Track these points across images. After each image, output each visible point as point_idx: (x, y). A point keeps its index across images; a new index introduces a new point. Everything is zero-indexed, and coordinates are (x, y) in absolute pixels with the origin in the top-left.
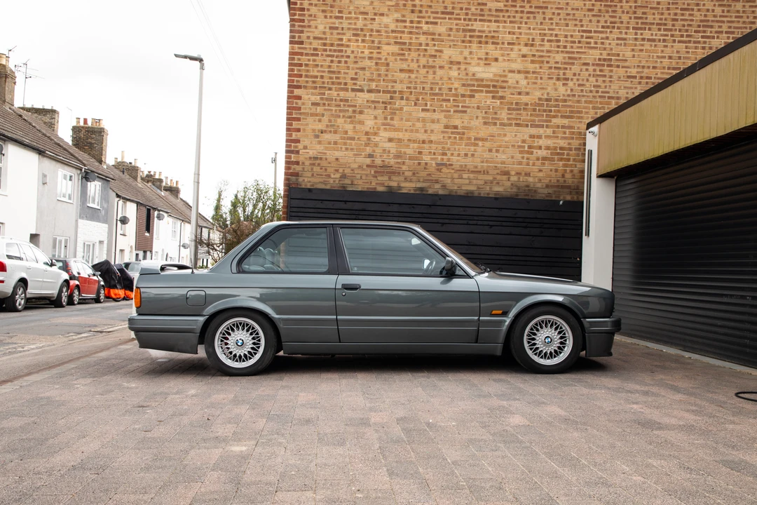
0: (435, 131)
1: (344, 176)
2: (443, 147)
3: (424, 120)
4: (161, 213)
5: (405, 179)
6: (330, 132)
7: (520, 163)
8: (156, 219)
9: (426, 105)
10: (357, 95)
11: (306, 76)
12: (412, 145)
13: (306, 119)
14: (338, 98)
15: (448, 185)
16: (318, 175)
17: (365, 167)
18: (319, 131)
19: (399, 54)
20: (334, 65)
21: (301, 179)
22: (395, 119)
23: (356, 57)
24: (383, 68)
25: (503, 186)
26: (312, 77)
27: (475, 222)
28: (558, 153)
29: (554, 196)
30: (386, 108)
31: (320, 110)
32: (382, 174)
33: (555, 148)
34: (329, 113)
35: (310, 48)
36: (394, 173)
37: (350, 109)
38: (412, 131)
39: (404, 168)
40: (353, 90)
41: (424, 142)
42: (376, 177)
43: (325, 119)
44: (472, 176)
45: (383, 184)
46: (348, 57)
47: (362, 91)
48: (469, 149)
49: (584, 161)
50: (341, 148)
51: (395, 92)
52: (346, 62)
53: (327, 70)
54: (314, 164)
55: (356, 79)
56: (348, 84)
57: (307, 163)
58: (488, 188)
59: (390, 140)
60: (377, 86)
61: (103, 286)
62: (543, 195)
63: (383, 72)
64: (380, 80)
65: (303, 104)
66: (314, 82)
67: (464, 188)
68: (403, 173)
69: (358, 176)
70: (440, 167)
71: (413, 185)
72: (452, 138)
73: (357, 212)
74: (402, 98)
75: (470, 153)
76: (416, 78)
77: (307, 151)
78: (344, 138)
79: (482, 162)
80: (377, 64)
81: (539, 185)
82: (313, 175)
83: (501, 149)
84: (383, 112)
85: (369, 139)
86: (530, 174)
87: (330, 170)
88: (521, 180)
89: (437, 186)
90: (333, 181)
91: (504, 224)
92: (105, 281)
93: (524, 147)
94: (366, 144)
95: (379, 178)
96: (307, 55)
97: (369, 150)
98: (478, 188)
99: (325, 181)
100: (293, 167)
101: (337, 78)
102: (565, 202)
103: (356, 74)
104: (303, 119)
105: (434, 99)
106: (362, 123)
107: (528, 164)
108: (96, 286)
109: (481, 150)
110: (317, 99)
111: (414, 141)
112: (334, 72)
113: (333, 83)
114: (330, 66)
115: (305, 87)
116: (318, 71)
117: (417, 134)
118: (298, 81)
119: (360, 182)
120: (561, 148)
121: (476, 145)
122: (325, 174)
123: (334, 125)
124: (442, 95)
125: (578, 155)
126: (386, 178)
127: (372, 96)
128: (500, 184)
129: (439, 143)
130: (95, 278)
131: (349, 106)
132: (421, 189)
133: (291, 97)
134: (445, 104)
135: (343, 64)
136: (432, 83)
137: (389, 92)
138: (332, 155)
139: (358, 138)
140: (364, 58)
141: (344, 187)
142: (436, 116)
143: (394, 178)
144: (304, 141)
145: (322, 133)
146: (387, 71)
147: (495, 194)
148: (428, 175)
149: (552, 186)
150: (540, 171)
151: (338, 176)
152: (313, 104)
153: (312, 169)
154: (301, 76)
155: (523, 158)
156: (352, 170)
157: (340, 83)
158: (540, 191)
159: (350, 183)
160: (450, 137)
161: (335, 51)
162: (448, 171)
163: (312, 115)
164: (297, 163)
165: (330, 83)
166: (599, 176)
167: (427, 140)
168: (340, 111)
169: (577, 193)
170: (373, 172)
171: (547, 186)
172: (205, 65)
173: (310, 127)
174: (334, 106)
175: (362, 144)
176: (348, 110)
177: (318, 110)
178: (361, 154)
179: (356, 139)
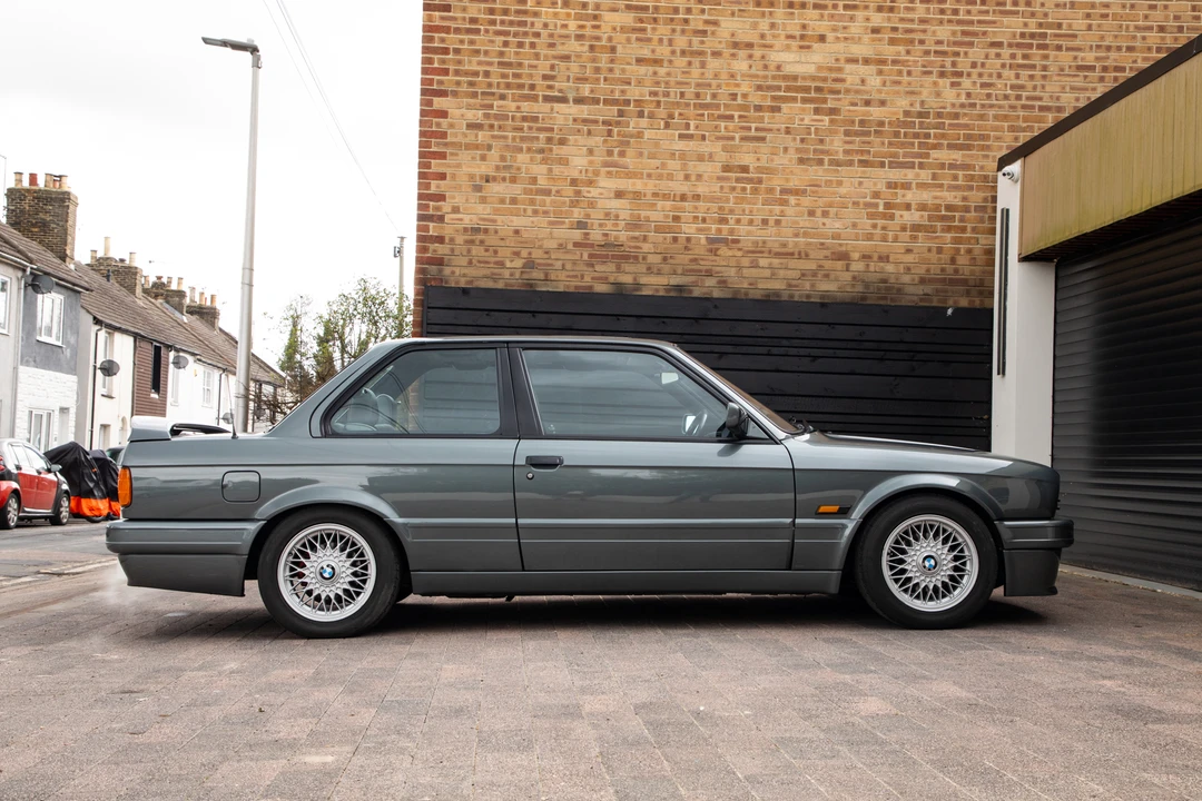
0: (705, 177)
1: (530, 264)
2: (720, 208)
3: (683, 156)
4: (181, 354)
5: (649, 269)
6: (504, 179)
7: (870, 237)
8: (171, 366)
9: (687, 126)
10: (556, 109)
11: (457, 73)
12: (660, 204)
13: (457, 155)
14: (518, 114)
15: (730, 280)
16: (479, 262)
17: (570, 246)
18: (481, 177)
19: (634, 30)
20: (511, 50)
21: (447, 271)
22: (628, 154)
23: (551, 36)
24: (605, 57)
25: (837, 280)
26: (467, 73)
27: (782, 351)
28: (943, 216)
29: (935, 299)
30: (610, 133)
31: (482, 136)
32: (604, 259)
33: (937, 208)
34: (502, 143)
35: (464, 19)
36: (626, 258)
37: (542, 136)
38: (660, 177)
39: (646, 247)
40: (547, 99)
41: (683, 198)
42: (593, 266)
43: (494, 154)
44: (776, 262)
45: (607, 278)
46: (537, 35)
47: (563, 100)
48: (771, 211)
49: (993, 231)
50: (525, 210)
51: (627, 102)
52: (533, 45)
53: (497, 60)
54: (472, 242)
55: (552, 78)
56: (538, 88)
57: (460, 239)
58: (807, 286)
59: (619, 194)
60: (592, 91)
61: (66, 492)
62: (915, 298)
63: (603, 64)
64: (598, 80)
65: (451, 126)
66: (471, 84)
67: (760, 286)
68: (644, 258)
69: (558, 265)
70: (716, 246)
71: (662, 280)
72: (738, 190)
74: (641, 115)
75: (772, 220)
76: (669, 74)
77: (460, 216)
78: (530, 192)
79: (796, 235)
80: (592, 48)
81: (906, 279)
82: (470, 262)
83: (832, 211)
84: (605, 141)
85: (578, 193)
86: (888, 257)
87: (504, 253)
88: (872, 269)
89: (710, 282)
90: (510, 274)
91: (840, 353)
92: (70, 484)
93: (876, 205)
94: (572, 201)
95: (598, 268)
96: (457, 31)
97: (577, 214)
98: (790, 285)
99: (493, 274)
100: (432, 246)
101: (516, 76)
102: (957, 310)
103: (552, 67)
104: (452, 154)
105: (703, 115)
107: (884, 239)
108: (53, 493)
109: (793, 211)
110: (477, 115)
111: (666, 197)
112: (509, 65)
113: (508, 86)
114: (501, 54)
115: (455, 94)
116: (480, 63)
117: (671, 184)
118: (440, 82)
119: (562, 276)
120: (949, 208)
121: (784, 203)
122: (494, 260)
123: (511, 166)
124: (717, 107)
125: (982, 220)
126: (611, 267)
127: (584, 111)
128: (832, 277)
129: (712, 199)
130: (51, 477)
131: (539, 129)
132: (679, 288)
133: (428, 113)
134: (723, 124)
135: (527, 49)
136: (698, 85)
137: (615, 102)
138: (508, 223)
139: (558, 192)
140: (567, 37)
141: (531, 285)
142: (706, 147)
143: (627, 267)
144: (454, 198)
145: (487, 181)
146: (612, 61)
147: (822, 297)
148: (692, 260)
149: (931, 281)
150: (909, 251)
151: (519, 263)
152: (470, 126)
153: (469, 251)
154: (446, 72)
155: (874, 226)
156: (547, 253)
157: (521, 86)
158: (911, 290)
159: (542, 276)
160: (734, 189)
161: (511, 23)
162: (730, 253)
163: (468, 147)
164: (440, 240)
165: (502, 86)
166: (1024, 259)
167: (689, 194)
168: (523, 139)
169: (981, 293)
170: (585, 257)
171: (923, 281)
172: (262, 59)
173: (465, 169)
174: (510, 129)
175: (565, 203)
176: (537, 138)
177: (480, 137)
178: (564, 223)
179: (553, 193)
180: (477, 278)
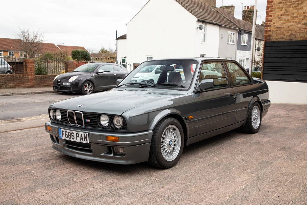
1: (291, 34)
6: (286, 15)
13: (275, 11)
16: (279, 35)
17: (302, 29)
18: (280, 15)
21: (271, 38)
34: (286, 6)
43: (284, 9)
50: (291, 22)
54: (277, 30)
57: (275, 30)
69: (298, 34)
73: (295, 51)
77: (275, 25)
78: (292, 17)
82: (277, 35)
85: (305, 16)
87: (285, 32)
90: (286, 37)
94: (303, 18)
97: (304, 21)
99: (282, 37)
100: (268, 32)
104: (274, 11)
106: (302, 8)
119: (299, 36)
122: (282, 34)
123: (288, 12)
133: (269, 2)
138: (286, 25)
139: (299, 16)
141: (291, 39)
144: (274, 21)
145: (282, 16)
151: (288, 34)
152: (278, 3)
153: (277, 33)
156: (296, 31)
159: (294, 37)
163: (278, 8)
164: (270, 31)
168: (291, 4)
170: (306, 31)
173: (277, 14)
174: (288, 2)
175: (301, 19)
176: (295, 4)
177: (281, 6)
178: (301, 23)
179: (298, 16)
180: (278, 39)
